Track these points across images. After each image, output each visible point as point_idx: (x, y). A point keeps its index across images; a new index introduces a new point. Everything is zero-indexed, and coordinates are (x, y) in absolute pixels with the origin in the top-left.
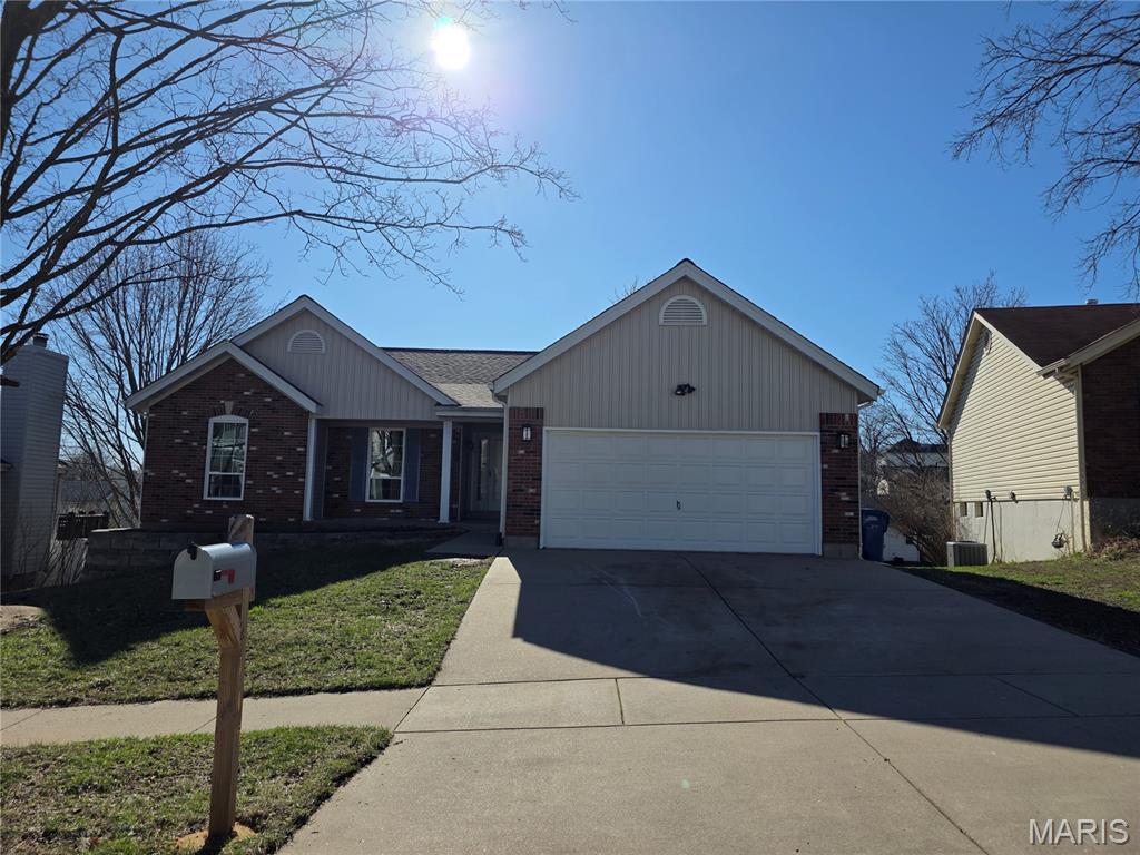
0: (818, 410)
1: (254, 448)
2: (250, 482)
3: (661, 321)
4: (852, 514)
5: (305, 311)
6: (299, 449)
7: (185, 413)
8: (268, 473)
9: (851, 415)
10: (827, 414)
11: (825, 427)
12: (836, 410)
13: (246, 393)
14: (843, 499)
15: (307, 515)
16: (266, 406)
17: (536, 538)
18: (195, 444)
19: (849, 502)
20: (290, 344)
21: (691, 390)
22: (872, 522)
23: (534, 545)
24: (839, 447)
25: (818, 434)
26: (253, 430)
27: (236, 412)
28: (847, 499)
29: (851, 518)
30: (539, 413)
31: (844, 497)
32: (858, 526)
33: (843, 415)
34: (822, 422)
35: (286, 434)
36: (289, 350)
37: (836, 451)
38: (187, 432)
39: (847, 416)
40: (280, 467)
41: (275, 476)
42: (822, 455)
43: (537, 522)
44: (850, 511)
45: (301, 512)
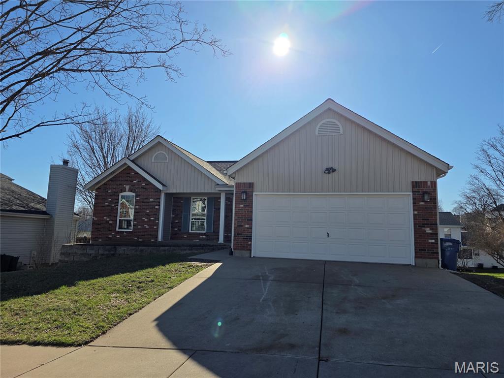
0: (410, 180)
1: (138, 207)
2: (135, 223)
3: (317, 133)
4: (433, 241)
5: (159, 143)
6: (156, 207)
7: (109, 191)
8: (143, 218)
9: (431, 182)
10: (416, 182)
11: (415, 189)
12: (422, 179)
13: (134, 182)
14: (427, 232)
15: (160, 238)
16: (143, 187)
17: (249, 252)
18: (113, 205)
19: (431, 234)
20: (153, 159)
21: (334, 170)
22: (449, 246)
23: (248, 255)
24: (423, 201)
25: (411, 193)
26: (137, 198)
27: (130, 190)
28: (430, 232)
29: (432, 243)
30: (251, 185)
31: (428, 231)
32: (438, 248)
33: (427, 182)
34: (413, 187)
35: (151, 200)
36: (153, 161)
37: (422, 203)
38: (110, 200)
39: (429, 183)
40: (148, 215)
41: (146, 220)
42: (414, 206)
43: (250, 243)
44: (432, 239)
45: (157, 237)
